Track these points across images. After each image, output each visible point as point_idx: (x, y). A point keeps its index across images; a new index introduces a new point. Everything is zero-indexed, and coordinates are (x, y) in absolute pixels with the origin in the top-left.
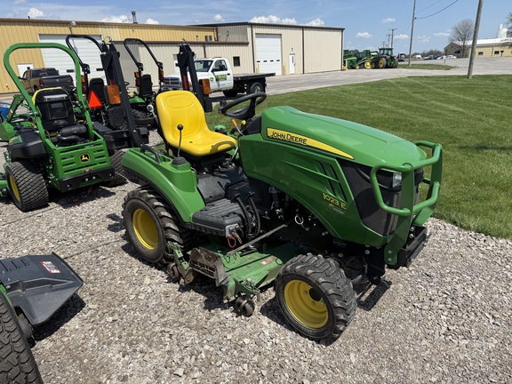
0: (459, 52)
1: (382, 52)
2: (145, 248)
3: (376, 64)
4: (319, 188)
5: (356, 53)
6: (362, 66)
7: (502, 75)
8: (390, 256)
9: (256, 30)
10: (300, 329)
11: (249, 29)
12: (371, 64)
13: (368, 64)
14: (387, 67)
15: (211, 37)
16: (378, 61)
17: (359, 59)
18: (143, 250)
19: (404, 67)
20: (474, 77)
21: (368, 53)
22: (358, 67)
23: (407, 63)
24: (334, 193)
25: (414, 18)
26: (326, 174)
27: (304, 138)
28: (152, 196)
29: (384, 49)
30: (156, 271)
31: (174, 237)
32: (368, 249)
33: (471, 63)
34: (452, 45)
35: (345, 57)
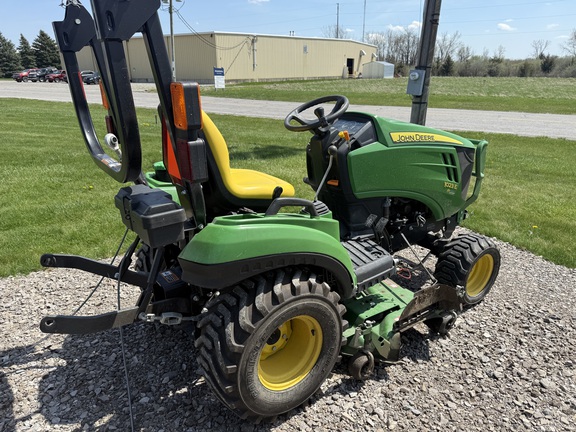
24: (451, 179)
26: (447, 164)
27: (432, 135)
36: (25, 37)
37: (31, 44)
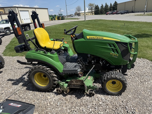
0: (78, 15)
1: (60, 15)
2: (41, 86)
3: (59, 19)
4: (109, 52)
5: (52, 16)
6: (55, 19)
7: (92, 20)
8: (129, 66)
9: (19, 9)
10: (112, 94)
11: (17, 9)
12: (57, 19)
13: (56, 19)
14: (62, 19)
15: (2, 12)
16: (59, 18)
17: (53, 17)
18: (41, 87)
19: (66, 19)
20: (86, 21)
21: (55, 16)
22: (53, 20)
23: (67, 18)
24: (114, 52)
25: (66, 5)
26: (111, 47)
27: (102, 37)
28: (45, 67)
29: (60, 14)
30: (48, 93)
31: (56, 79)
32: (122, 66)
33: (85, 17)
34: (76, 13)
35: (50, 17)
36: (111, 3)
37: (112, 5)
